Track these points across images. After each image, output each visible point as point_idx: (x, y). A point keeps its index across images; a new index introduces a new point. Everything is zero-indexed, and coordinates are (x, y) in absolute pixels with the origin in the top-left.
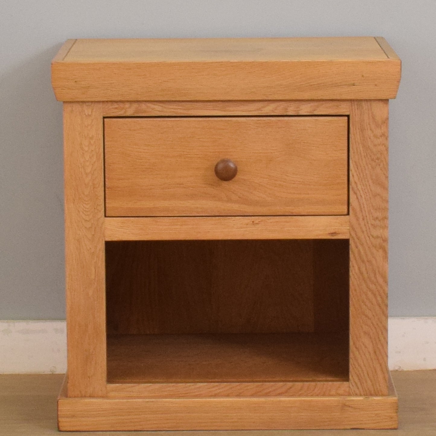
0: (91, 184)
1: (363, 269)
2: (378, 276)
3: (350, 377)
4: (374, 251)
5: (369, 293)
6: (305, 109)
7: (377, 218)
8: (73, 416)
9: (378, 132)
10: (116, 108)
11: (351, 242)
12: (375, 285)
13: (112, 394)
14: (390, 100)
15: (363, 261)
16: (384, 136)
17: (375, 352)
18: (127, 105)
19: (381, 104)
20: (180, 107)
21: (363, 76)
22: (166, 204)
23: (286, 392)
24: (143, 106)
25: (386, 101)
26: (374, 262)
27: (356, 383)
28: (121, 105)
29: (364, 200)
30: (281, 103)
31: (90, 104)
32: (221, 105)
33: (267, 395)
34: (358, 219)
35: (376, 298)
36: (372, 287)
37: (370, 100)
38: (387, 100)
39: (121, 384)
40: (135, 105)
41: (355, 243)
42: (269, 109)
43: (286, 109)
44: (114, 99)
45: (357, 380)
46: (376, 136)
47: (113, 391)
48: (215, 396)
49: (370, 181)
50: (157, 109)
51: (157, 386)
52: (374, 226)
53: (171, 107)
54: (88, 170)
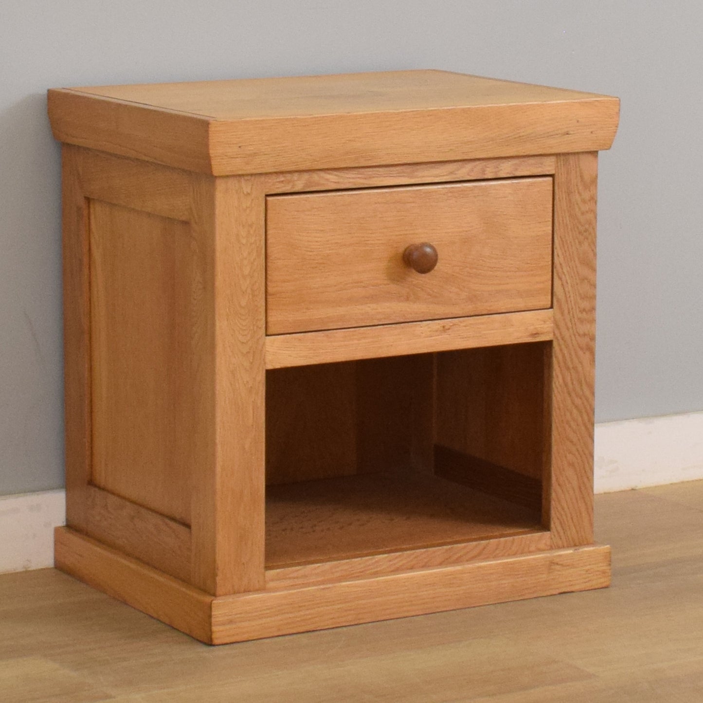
0: (249, 291)
1: (568, 379)
2: (585, 387)
3: (552, 525)
4: (580, 353)
5: (575, 411)
6: (506, 169)
7: (584, 310)
8: (231, 622)
9: (586, 195)
10: (282, 182)
11: (555, 344)
12: (581, 398)
13: (271, 585)
14: (600, 152)
15: (568, 369)
16: (593, 199)
17: (580, 488)
18: (296, 176)
19: (590, 158)
20: (360, 176)
21: (578, 121)
22: (341, 311)
23: (479, 554)
24: (315, 177)
25: (594, 153)
26: (580, 369)
27: (558, 533)
28: (289, 176)
29: (570, 287)
30: (478, 163)
31: (249, 178)
32: (408, 169)
33: (458, 561)
34: (562, 314)
35: (582, 416)
36: (578, 401)
37: (578, 153)
38: (597, 152)
39: (283, 570)
40: (306, 176)
41: (559, 345)
42: (464, 172)
43: (483, 171)
44: (284, 169)
45: (559, 528)
46: (584, 201)
47: (272, 580)
48: (397, 570)
49: (577, 262)
50: (332, 180)
51: (327, 566)
52: (581, 321)
53: (348, 176)
54: (246, 271)
